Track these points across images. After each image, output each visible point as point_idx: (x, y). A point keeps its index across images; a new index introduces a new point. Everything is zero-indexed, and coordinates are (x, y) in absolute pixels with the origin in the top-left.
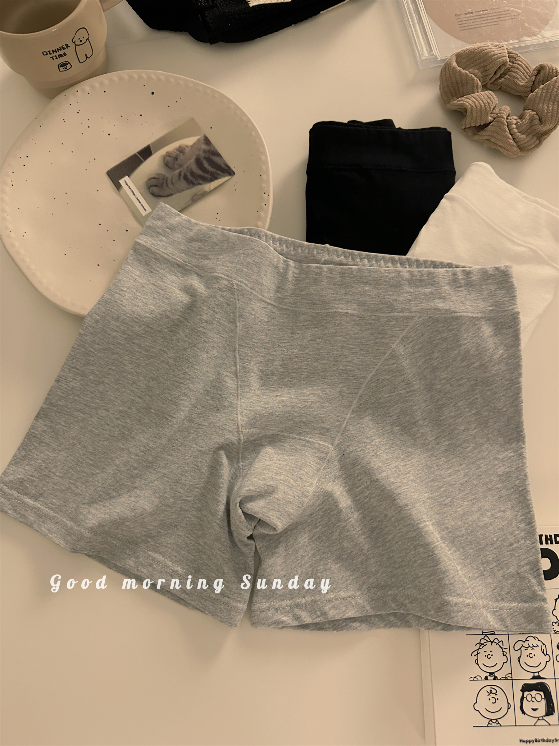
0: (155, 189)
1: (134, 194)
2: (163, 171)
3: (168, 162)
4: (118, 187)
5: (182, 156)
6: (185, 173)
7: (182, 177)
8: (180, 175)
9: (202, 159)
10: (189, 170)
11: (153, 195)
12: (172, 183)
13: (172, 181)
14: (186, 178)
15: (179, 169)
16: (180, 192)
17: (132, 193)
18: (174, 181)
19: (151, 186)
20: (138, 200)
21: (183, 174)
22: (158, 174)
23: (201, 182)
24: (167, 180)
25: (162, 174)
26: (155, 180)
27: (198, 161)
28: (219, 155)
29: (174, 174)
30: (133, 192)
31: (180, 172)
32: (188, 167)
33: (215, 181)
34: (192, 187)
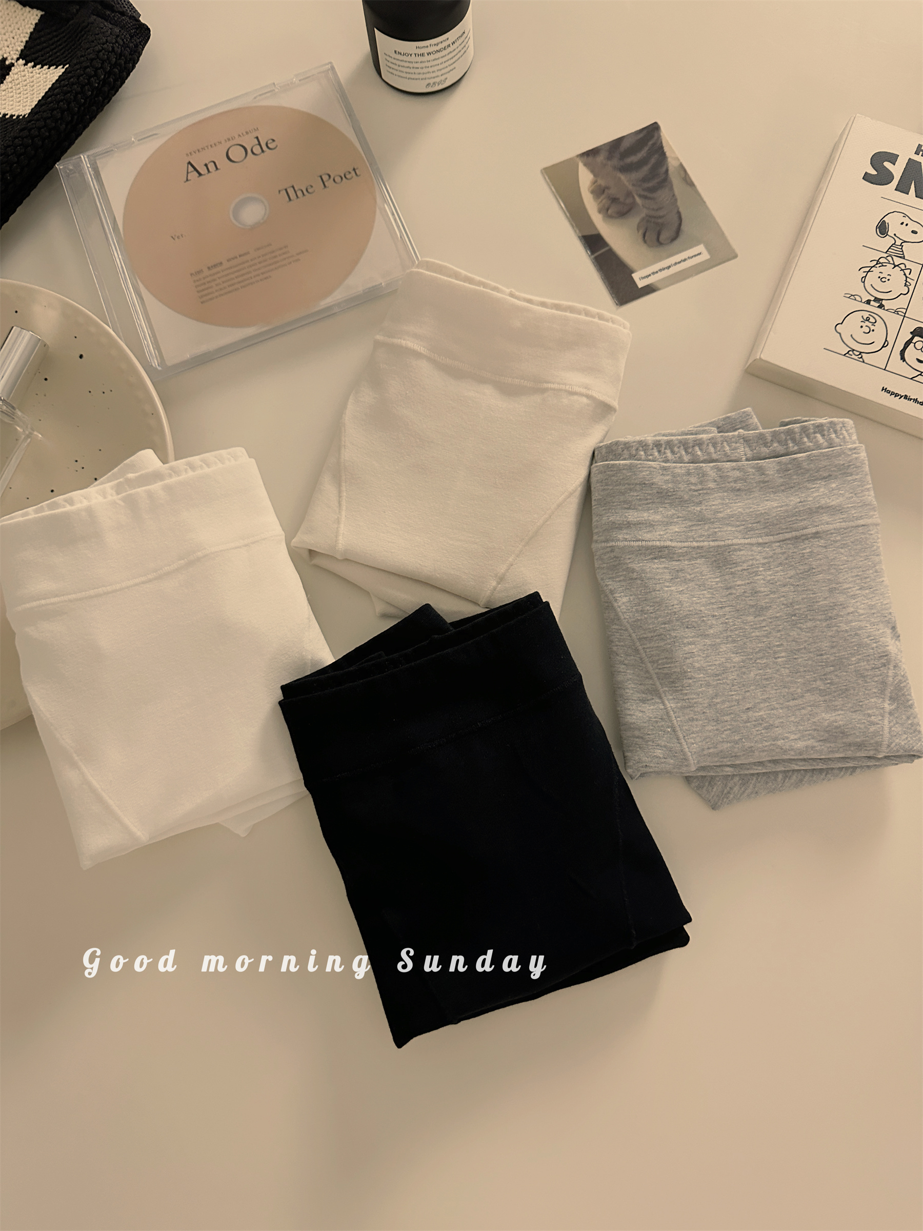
0: (664, 236)
1: (668, 267)
3: (617, 213)
4: (649, 289)
5: (611, 191)
6: (644, 190)
7: (649, 195)
9: (621, 163)
10: (639, 183)
11: (674, 239)
12: (656, 210)
13: (653, 210)
18: (655, 207)
19: (658, 240)
21: (644, 193)
23: (663, 170)
24: (650, 217)
25: (639, 224)
26: (648, 234)
27: (627, 169)
30: (663, 269)
32: (634, 185)
33: (665, 151)
34: (670, 182)
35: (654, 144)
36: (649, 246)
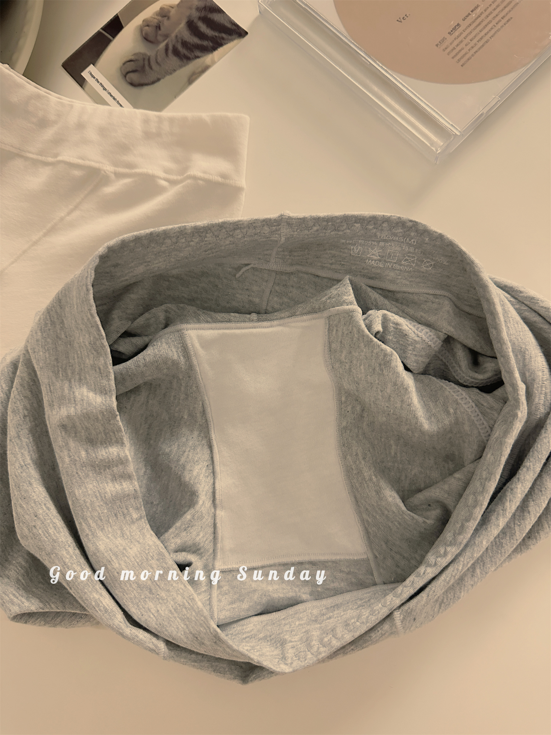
0: (134, 77)
1: (105, 89)
2: (142, 48)
3: (146, 34)
4: (81, 82)
5: (166, 22)
6: (174, 46)
7: (170, 52)
8: (167, 49)
9: (196, 20)
10: (180, 40)
11: (132, 84)
12: (157, 62)
13: (156, 60)
14: (176, 52)
15: (164, 41)
16: (171, 74)
17: (102, 88)
18: (159, 60)
19: (128, 73)
20: (111, 96)
21: (171, 47)
22: (135, 54)
23: (198, 53)
24: (149, 60)
25: (140, 53)
26: (132, 63)
27: (191, 26)
28: (219, 11)
29: (158, 50)
30: (102, 86)
31: (167, 45)
32: (176, 36)
33: (219, 49)
34: (187, 64)
35: (223, 39)
36: (121, 69)
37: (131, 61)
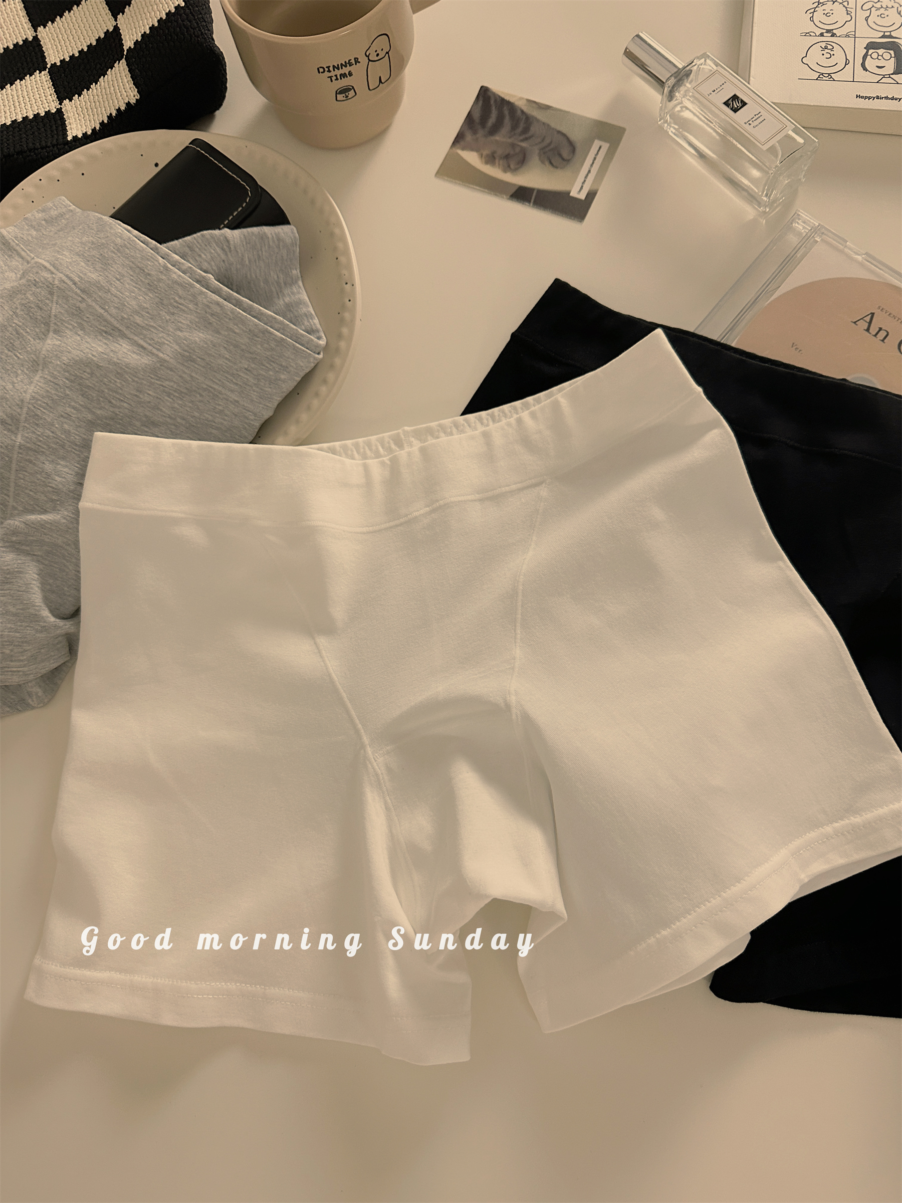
0: (565, 153)
1: (589, 171)
2: (535, 160)
4: (592, 195)
6: (520, 135)
7: (527, 136)
8: (526, 139)
10: (513, 133)
11: (573, 151)
13: (540, 143)
14: (526, 130)
15: (518, 145)
19: (563, 159)
21: (521, 138)
22: (543, 162)
24: (543, 149)
25: (540, 159)
26: (553, 161)
27: (494, 130)
28: (469, 116)
29: (530, 146)
30: (587, 175)
31: (522, 141)
32: (510, 137)
34: (533, 117)
36: (563, 168)
37: (551, 163)
